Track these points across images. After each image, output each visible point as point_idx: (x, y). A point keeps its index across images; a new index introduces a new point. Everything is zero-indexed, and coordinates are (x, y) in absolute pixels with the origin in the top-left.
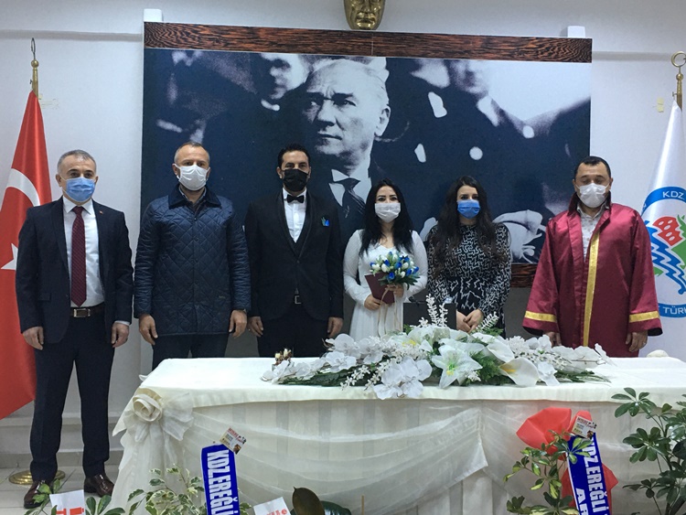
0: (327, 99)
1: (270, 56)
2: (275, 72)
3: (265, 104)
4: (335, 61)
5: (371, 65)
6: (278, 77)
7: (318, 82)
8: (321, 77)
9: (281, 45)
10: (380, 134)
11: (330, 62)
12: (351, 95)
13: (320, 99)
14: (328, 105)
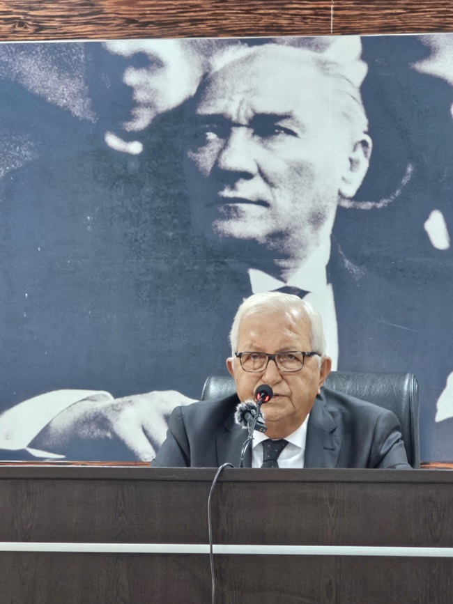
0: (238, 125)
1: (122, 47)
2: (132, 77)
3: (113, 141)
4: (255, 49)
5: (329, 54)
6: (140, 87)
7: (220, 93)
8: (227, 83)
9: (146, 24)
10: (350, 191)
11: (244, 51)
12: (287, 116)
13: (224, 126)
14: (241, 137)
